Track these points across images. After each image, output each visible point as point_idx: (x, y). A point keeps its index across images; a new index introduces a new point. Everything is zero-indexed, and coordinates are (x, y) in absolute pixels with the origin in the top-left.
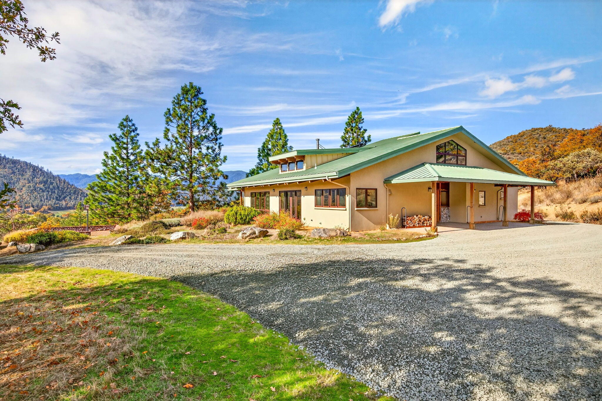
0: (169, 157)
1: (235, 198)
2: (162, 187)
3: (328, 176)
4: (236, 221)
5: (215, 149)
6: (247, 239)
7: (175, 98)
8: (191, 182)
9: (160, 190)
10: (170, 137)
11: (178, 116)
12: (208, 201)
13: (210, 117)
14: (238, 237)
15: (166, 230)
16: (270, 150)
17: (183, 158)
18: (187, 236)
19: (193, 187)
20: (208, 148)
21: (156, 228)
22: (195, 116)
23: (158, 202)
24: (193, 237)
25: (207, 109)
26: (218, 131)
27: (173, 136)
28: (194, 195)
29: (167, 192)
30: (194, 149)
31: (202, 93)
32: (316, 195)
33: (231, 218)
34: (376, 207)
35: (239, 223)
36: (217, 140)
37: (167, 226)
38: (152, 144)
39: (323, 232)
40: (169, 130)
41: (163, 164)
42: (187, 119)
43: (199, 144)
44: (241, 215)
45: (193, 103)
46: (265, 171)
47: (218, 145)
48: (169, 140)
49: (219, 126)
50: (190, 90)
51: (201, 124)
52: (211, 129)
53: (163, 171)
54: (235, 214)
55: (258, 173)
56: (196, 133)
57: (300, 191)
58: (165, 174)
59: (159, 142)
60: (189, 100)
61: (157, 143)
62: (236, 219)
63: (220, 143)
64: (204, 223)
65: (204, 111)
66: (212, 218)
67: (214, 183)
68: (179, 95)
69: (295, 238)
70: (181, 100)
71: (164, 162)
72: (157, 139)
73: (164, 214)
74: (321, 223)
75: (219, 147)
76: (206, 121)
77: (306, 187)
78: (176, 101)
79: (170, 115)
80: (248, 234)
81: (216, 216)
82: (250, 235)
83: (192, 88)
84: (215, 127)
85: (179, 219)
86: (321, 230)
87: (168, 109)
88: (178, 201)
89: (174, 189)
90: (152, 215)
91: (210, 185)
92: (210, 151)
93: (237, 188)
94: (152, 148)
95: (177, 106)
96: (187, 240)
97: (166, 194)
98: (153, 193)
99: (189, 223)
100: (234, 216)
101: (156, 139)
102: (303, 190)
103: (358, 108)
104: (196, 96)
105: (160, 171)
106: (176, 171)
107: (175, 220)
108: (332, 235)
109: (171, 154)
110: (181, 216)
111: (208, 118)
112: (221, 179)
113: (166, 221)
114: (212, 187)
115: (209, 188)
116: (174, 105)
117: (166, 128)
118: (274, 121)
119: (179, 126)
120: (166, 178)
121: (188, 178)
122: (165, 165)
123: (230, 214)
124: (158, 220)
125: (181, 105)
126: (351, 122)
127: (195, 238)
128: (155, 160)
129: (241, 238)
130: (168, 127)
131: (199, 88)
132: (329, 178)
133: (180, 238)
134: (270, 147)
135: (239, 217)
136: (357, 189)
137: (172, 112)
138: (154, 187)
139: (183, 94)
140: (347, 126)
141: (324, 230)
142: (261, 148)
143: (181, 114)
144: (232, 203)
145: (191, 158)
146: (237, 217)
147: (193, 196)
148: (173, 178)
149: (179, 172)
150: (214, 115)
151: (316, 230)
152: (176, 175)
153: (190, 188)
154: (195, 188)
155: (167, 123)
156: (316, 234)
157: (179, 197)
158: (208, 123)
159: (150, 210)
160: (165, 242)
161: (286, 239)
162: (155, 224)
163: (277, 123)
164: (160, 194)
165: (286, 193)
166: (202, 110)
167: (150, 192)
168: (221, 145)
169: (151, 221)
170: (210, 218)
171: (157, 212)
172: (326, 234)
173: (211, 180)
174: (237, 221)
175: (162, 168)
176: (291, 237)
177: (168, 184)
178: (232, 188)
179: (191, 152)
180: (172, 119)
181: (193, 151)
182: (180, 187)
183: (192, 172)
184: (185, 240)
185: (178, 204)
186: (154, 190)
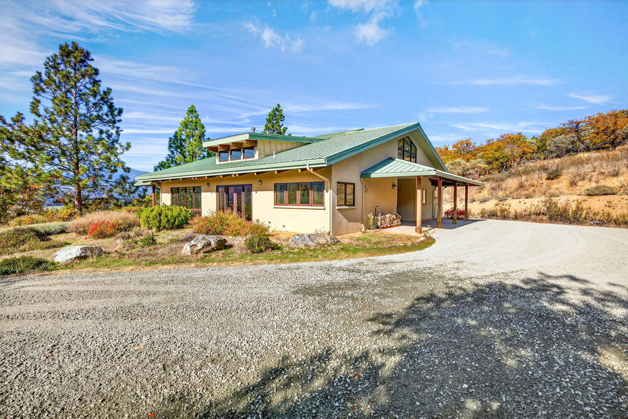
0: (41, 137)
1: (139, 195)
2: (30, 179)
3: (309, 165)
4: (160, 226)
5: (112, 134)
6: (201, 255)
7: (49, 59)
8: (76, 174)
9: (26, 182)
10: (42, 112)
11: (56, 84)
12: (103, 199)
13: (105, 92)
14: (183, 251)
15: (42, 243)
16: (184, 140)
17: (64, 141)
18: (89, 253)
19: (80, 180)
20: (101, 132)
21: (23, 240)
22: (82, 88)
23: (23, 200)
24: (100, 255)
25: (100, 81)
26: (116, 113)
27: (46, 110)
28: (82, 192)
29: (37, 187)
30: (79, 132)
31: (92, 60)
32: (275, 190)
33: (152, 222)
34: (354, 205)
35: (164, 228)
36: (114, 122)
37: (43, 236)
38: (10, 120)
39: (308, 239)
40: (39, 102)
41: (30, 147)
42: (68, 91)
43: (88, 125)
44: (167, 217)
45: (78, 70)
46: (178, 165)
47: (115, 129)
48: (39, 116)
49: (117, 106)
50: (74, 53)
51: (92, 99)
52: (105, 109)
53: (30, 158)
54: (158, 216)
55: (169, 167)
56: (82, 109)
57: (251, 185)
58: (33, 161)
59: (23, 118)
60: (72, 64)
61: (19, 119)
62: (160, 222)
63: (118, 128)
64: (108, 229)
65: (96, 83)
66: (121, 222)
67: (110, 177)
68: (56, 56)
69: (273, 249)
70: (59, 64)
71: (33, 146)
72: (20, 114)
73: (35, 216)
74: (284, 226)
75: (117, 132)
76: (99, 97)
77: (261, 181)
78: (50, 63)
79: (41, 81)
80: (200, 246)
81: (125, 219)
82: (203, 247)
83: (77, 49)
84: (111, 106)
85: (61, 223)
86: (306, 236)
87: (38, 72)
88: (56, 198)
89: (50, 182)
90: (13, 218)
91: (104, 179)
92: (104, 136)
93: (152, 181)
94: (10, 125)
95: (52, 70)
96: (90, 260)
97: (36, 190)
98: (13, 186)
99: (82, 229)
100: (157, 218)
101: (17, 114)
102: (255, 185)
103: (278, 105)
104: (82, 61)
105: (24, 157)
106: (53, 158)
107: (55, 225)
108: (321, 243)
109: (44, 134)
110: (64, 219)
111: (102, 93)
112: (120, 172)
113: (40, 227)
114: (107, 182)
115: (103, 183)
116: (47, 68)
117: (35, 99)
118: (189, 108)
119: (55, 98)
120: (36, 167)
121: (72, 167)
122: (33, 149)
123: (151, 216)
124: (24, 227)
125: (59, 71)
126: (272, 118)
127: (103, 256)
128: (16, 142)
129: (190, 254)
130: (38, 98)
131: (88, 53)
132: (310, 166)
133: (76, 258)
134: (184, 137)
135: (164, 221)
136: (338, 183)
137: (44, 77)
138: (16, 179)
139: (63, 56)
140: (267, 123)
141: (309, 236)
142: (173, 138)
143: (60, 82)
144: (135, 202)
145: (76, 142)
146: (161, 220)
147: (79, 193)
148: (47, 168)
149: (56, 161)
150: (111, 89)
151: (297, 237)
152: (51, 164)
153: (76, 182)
154: (84, 182)
155: (36, 92)
156: (299, 242)
157: (57, 193)
158: (102, 99)
159: (8, 212)
160: (46, 269)
161: (261, 251)
162: (19, 234)
163: (192, 111)
164: (26, 188)
165: (227, 188)
166: (92, 81)
167: (8, 186)
168: (120, 130)
169: (11, 228)
170: (118, 221)
171: (20, 214)
172: (313, 241)
173: (106, 173)
174: (162, 225)
175: (28, 152)
176: (267, 248)
177: (40, 175)
178: (144, 182)
179: (76, 135)
180: (44, 87)
181: (78, 133)
182: (61, 179)
183: (78, 161)
184: (86, 261)
185: (57, 202)
186: (16, 181)
